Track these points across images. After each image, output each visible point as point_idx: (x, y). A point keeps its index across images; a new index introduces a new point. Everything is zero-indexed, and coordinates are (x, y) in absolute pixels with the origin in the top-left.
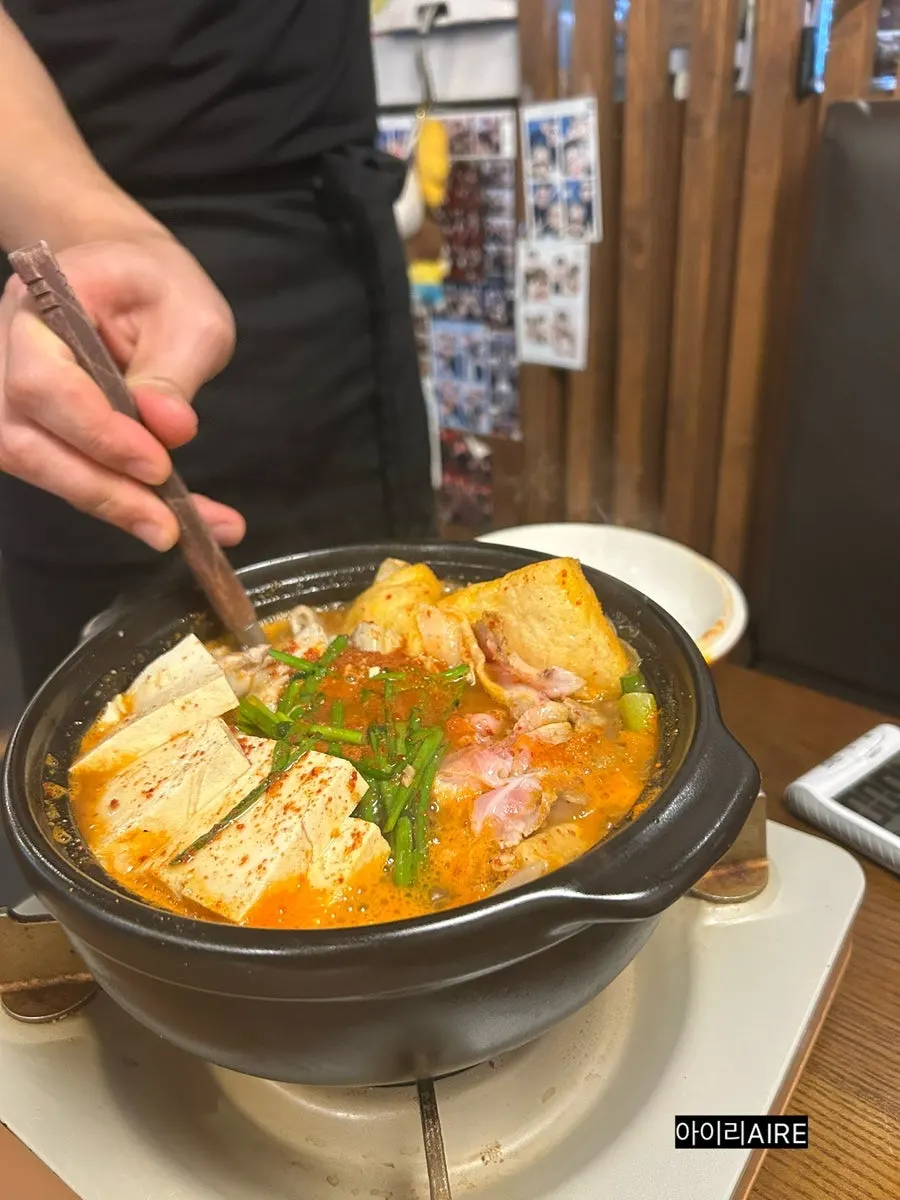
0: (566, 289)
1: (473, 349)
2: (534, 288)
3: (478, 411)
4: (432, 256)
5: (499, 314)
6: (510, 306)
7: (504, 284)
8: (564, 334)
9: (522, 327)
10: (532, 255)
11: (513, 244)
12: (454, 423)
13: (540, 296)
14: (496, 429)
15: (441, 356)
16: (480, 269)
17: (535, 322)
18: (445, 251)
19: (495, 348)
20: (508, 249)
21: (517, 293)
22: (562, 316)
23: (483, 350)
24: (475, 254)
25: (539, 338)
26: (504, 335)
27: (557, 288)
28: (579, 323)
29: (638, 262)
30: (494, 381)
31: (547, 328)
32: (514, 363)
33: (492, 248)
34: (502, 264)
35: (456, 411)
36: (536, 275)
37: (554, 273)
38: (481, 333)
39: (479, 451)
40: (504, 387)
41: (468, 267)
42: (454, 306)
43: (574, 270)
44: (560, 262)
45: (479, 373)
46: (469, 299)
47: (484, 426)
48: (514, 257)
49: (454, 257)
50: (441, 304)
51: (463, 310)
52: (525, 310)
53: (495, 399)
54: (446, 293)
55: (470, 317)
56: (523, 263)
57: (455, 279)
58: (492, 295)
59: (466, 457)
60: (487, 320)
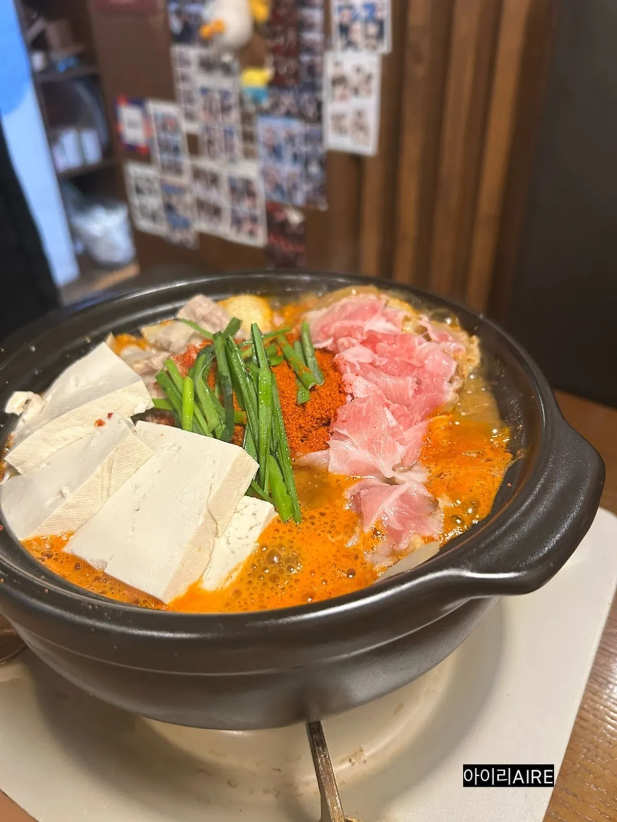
0: (362, 92)
1: (291, 139)
2: (339, 91)
3: (295, 187)
4: (257, 64)
5: (311, 111)
6: (319, 106)
7: (314, 87)
8: (360, 127)
9: (328, 122)
10: (337, 64)
11: (321, 54)
12: (276, 197)
13: (343, 97)
14: (309, 201)
15: (266, 145)
16: (296, 75)
17: (338, 118)
18: (269, 60)
19: (308, 138)
20: (318, 59)
21: (325, 95)
22: (360, 114)
23: (297, 140)
24: (292, 63)
25: (341, 130)
26: (315, 128)
27: (356, 91)
28: (372, 119)
29: (418, 71)
30: (306, 163)
31: (348, 122)
32: (321, 151)
33: (306, 58)
34: (313, 71)
35: (278, 187)
36: (339, 81)
37: (354, 79)
38: (297, 127)
39: (295, 218)
40: (314, 169)
41: (287, 74)
42: (275, 106)
43: (369, 77)
44: (358, 70)
45: (295, 157)
46: (287, 100)
47: (300, 198)
48: (322, 65)
49: (276, 65)
50: (266, 103)
51: (283, 109)
52: (331, 108)
53: (308, 177)
54: (270, 95)
55: (288, 114)
56: (330, 71)
57: (277, 83)
58: (306, 96)
59: (285, 223)
60: (301, 115)
